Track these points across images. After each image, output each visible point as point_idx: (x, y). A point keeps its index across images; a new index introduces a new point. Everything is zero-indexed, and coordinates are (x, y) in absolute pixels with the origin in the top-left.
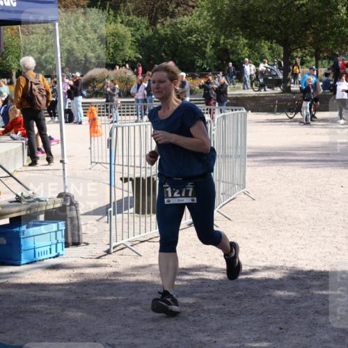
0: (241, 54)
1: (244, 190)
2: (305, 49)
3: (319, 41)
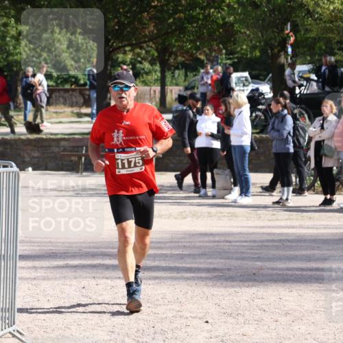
0: (12, 54)
1: (11, 329)
2: (141, 48)
3: (167, 33)
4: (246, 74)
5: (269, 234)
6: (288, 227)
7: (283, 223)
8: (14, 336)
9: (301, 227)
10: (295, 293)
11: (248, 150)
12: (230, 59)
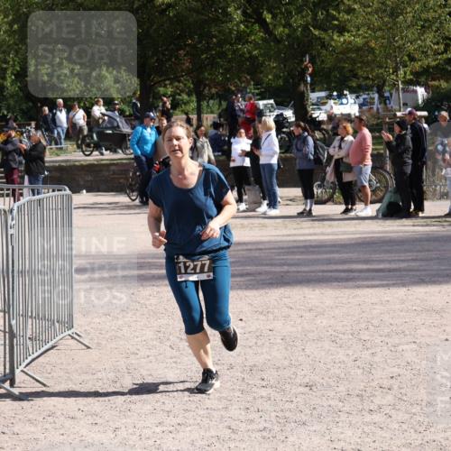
1: (70, 332)
3: (201, 67)
4: (272, 101)
5: (295, 241)
6: (311, 235)
7: (307, 231)
8: (73, 338)
9: (323, 234)
10: (317, 291)
11: (276, 168)
12: (258, 89)
